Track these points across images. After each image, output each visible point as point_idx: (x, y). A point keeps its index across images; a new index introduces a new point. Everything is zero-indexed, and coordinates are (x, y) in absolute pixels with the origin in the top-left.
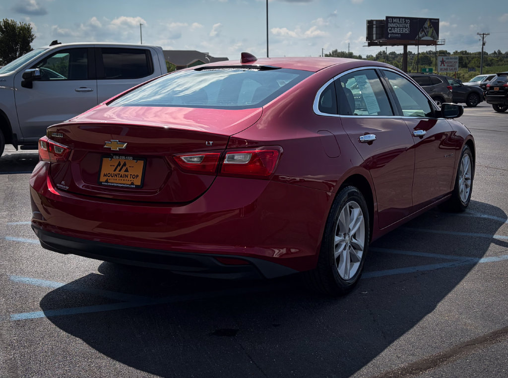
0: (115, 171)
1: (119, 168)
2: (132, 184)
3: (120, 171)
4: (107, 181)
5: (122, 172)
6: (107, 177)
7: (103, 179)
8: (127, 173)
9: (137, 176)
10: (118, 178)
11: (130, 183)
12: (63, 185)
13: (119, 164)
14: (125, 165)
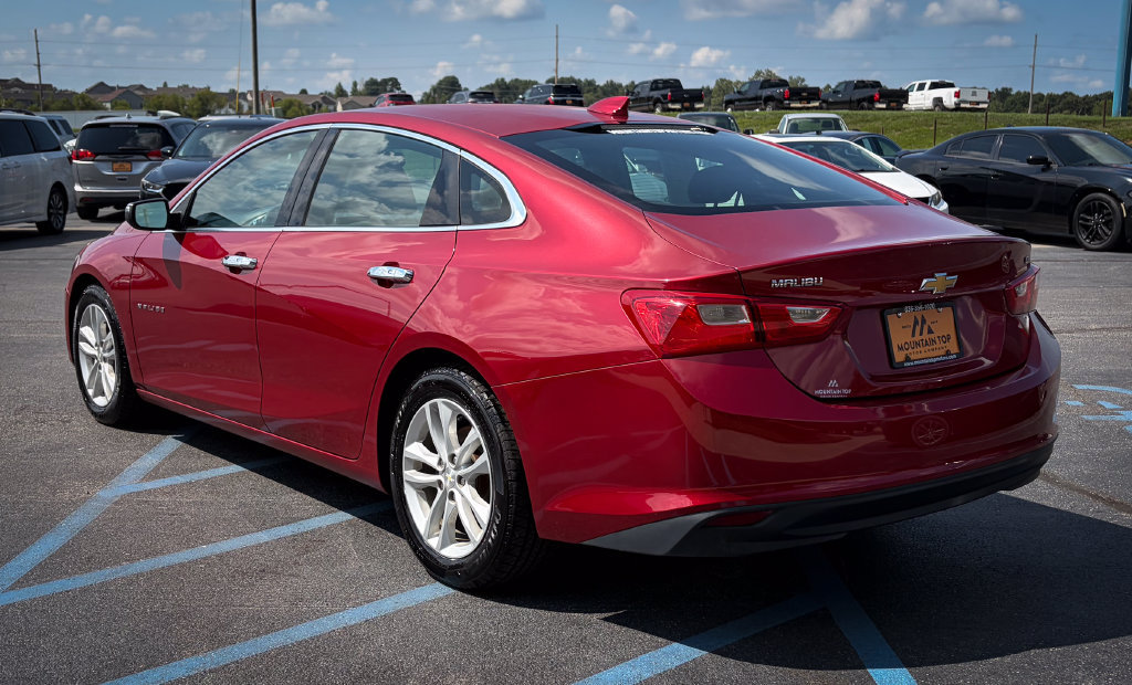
0: (913, 335)
1: (918, 328)
2: (948, 353)
3: (921, 334)
4: (908, 359)
5: (926, 336)
6: (906, 352)
7: (899, 357)
8: (932, 336)
9: (949, 337)
10: (922, 349)
11: (942, 352)
12: (835, 388)
13: (916, 323)
14: (924, 321)
